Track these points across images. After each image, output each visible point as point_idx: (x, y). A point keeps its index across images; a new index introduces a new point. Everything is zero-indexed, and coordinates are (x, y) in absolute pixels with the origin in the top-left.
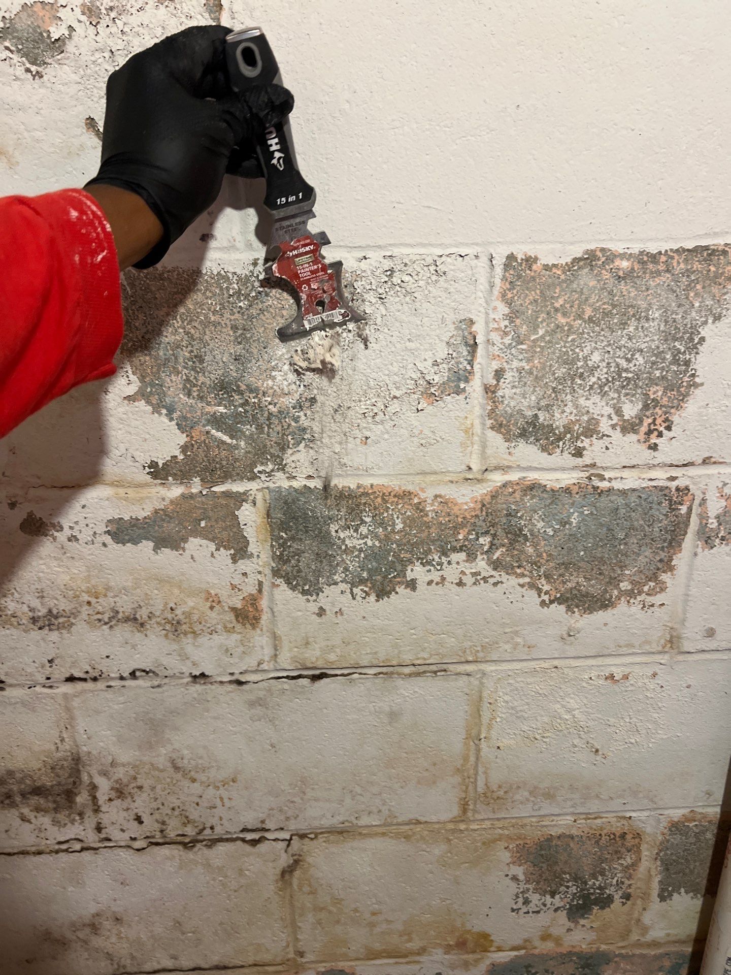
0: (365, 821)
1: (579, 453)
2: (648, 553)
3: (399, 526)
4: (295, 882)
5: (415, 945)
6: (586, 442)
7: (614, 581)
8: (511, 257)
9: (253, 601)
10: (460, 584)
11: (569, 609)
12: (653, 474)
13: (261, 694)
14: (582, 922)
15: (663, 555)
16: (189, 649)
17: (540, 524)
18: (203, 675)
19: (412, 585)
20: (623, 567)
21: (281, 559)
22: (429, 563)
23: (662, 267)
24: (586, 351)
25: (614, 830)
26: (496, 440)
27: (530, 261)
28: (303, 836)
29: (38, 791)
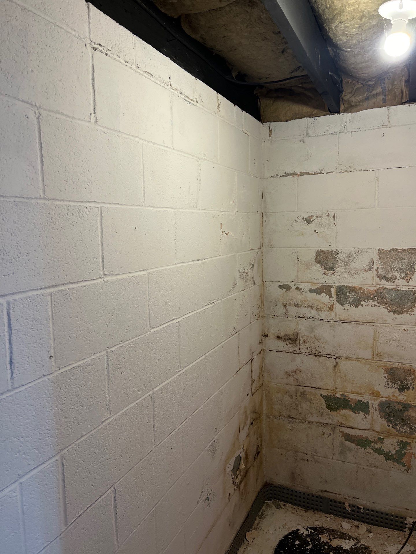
0: (352, 356)
1: (394, 282)
2: (409, 303)
3: (360, 294)
4: (337, 369)
5: (362, 391)
6: (395, 281)
7: (403, 309)
8: (379, 249)
9: (332, 306)
10: (371, 306)
11: (394, 313)
12: (409, 287)
13: (332, 324)
14: (402, 393)
15: (413, 304)
16: (320, 314)
17: (387, 296)
18: (322, 319)
19: (362, 305)
20: (405, 306)
21: (338, 298)
22: (365, 301)
23: (406, 251)
24: (394, 265)
25: (408, 368)
26: (378, 279)
27: (383, 250)
28: (339, 358)
29: (290, 339)
